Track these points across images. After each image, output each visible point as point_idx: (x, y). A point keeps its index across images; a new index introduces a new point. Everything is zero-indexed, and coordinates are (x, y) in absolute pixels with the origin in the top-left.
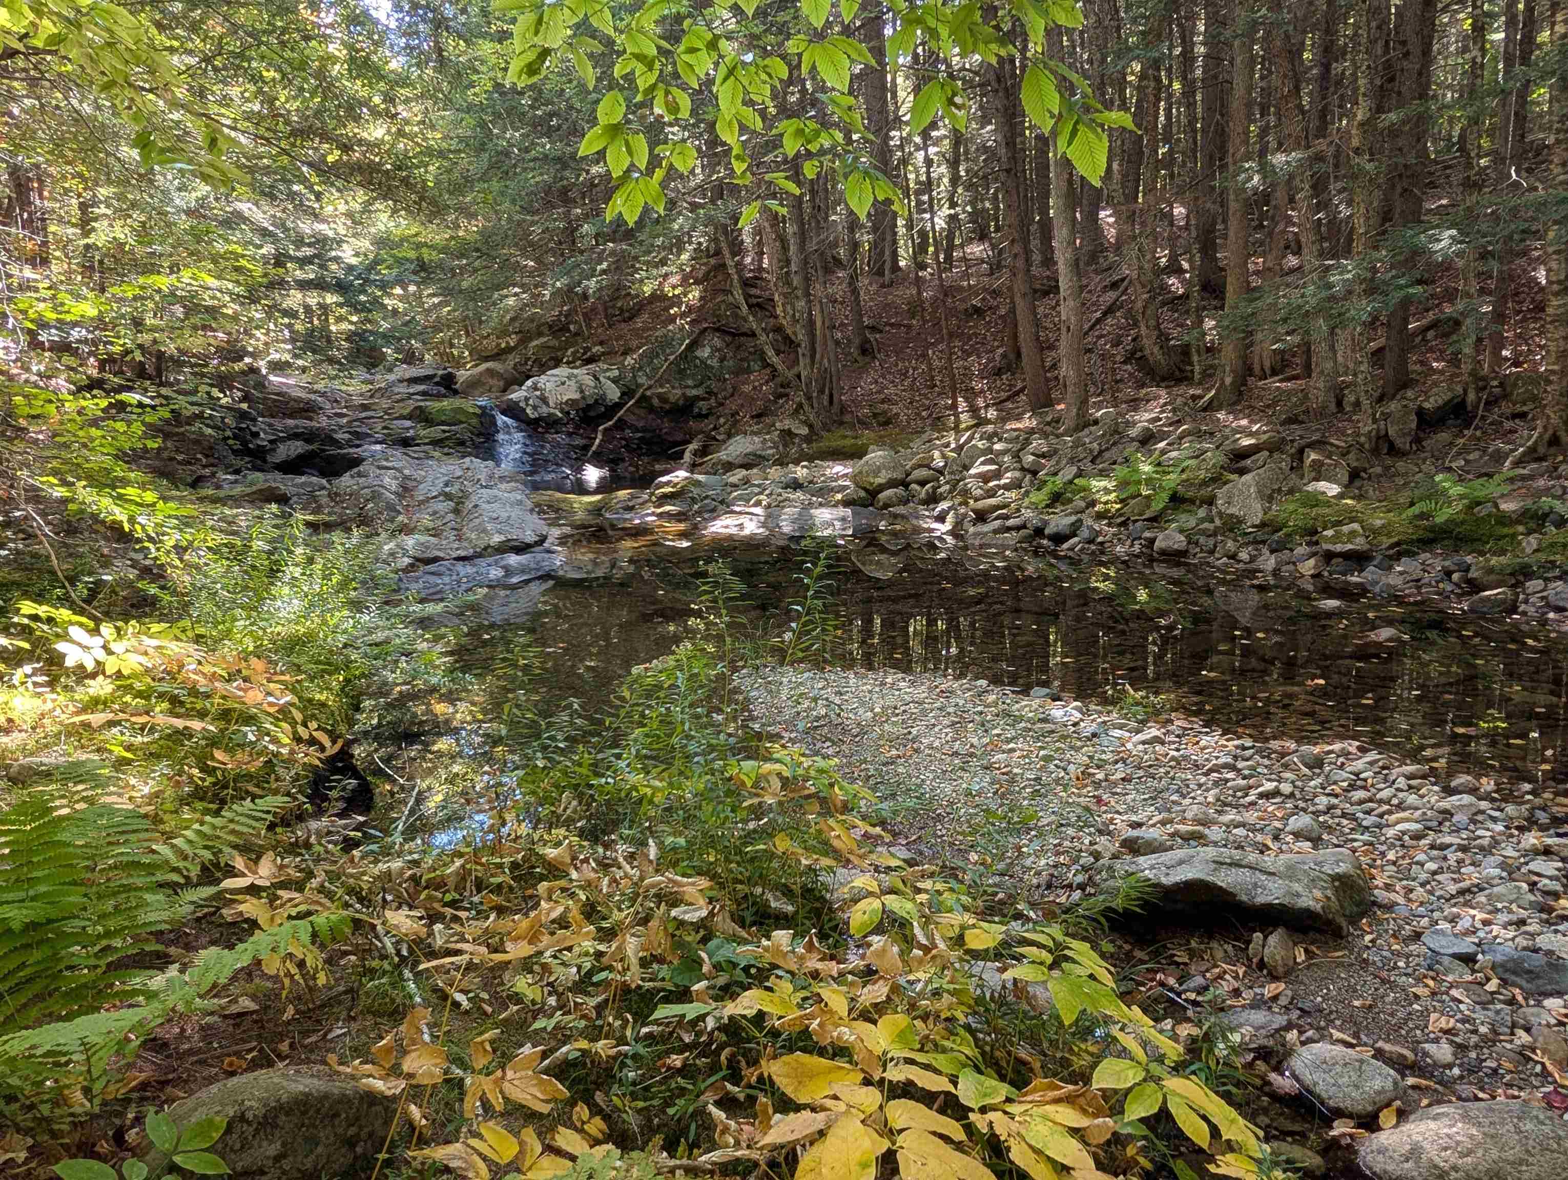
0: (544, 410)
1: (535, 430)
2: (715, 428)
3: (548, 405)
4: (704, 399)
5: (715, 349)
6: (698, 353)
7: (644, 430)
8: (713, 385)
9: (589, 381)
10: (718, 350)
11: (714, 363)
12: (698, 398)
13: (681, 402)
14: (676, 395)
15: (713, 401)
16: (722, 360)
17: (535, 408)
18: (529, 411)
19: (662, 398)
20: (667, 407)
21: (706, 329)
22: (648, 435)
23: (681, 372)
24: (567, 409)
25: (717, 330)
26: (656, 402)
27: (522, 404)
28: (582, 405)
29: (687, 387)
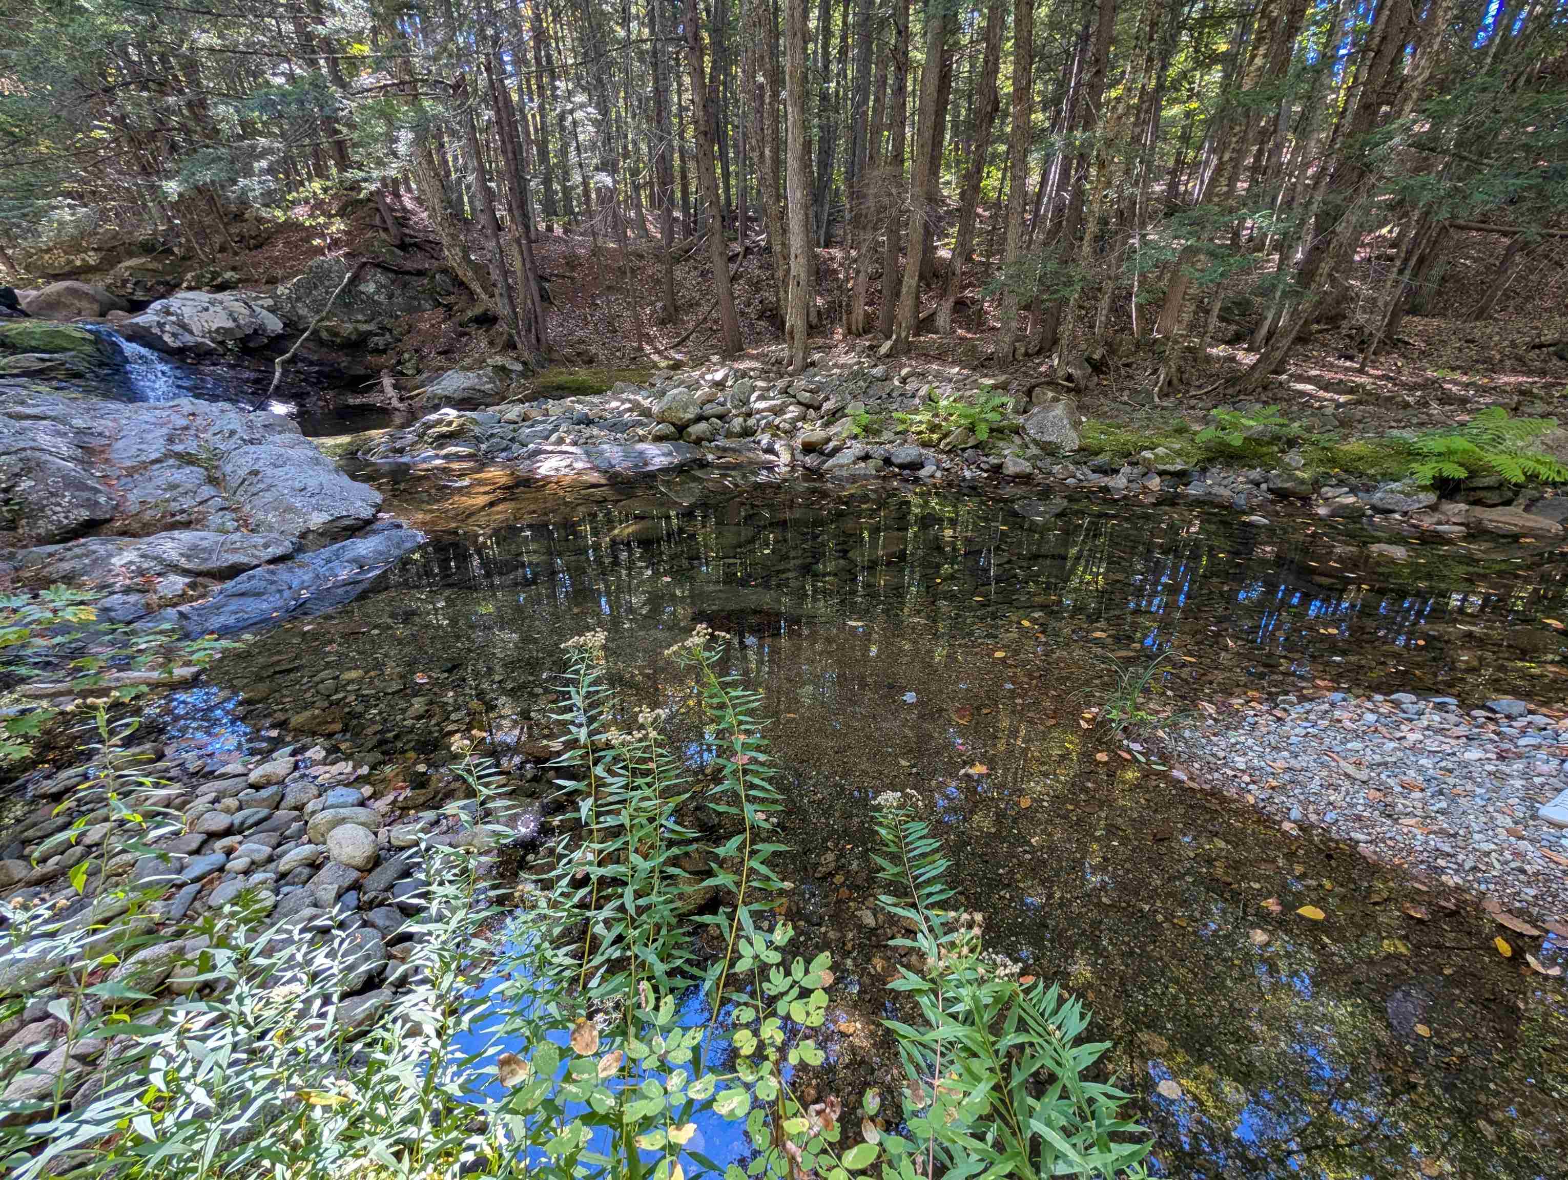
0: (189, 339)
1: (183, 361)
2: (399, 363)
3: (191, 332)
4: (376, 335)
5: (380, 287)
6: (362, 288)
7: (320, 363)
8: (387, 321)
9: (239, 307)
10: (384, 286)
11: (382, 298)
12: (370, 333)
13: (353, 337)
14: (347, 328)
15: (388, 336)
16: (390, 297)
17: (174, 335)
18: (167, 338)
19: (332, 331)
20: (339, 340)
21: (365, 264)
22: (327, 369)
23: (348, 305)
24: (220, 338)
25: (378, 265)
26: (324, 335)
27: (156, 330)
28: (240, 335)
29: (358, 321)
